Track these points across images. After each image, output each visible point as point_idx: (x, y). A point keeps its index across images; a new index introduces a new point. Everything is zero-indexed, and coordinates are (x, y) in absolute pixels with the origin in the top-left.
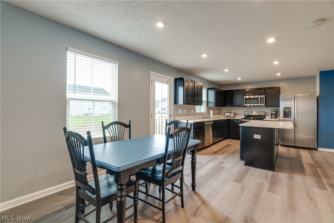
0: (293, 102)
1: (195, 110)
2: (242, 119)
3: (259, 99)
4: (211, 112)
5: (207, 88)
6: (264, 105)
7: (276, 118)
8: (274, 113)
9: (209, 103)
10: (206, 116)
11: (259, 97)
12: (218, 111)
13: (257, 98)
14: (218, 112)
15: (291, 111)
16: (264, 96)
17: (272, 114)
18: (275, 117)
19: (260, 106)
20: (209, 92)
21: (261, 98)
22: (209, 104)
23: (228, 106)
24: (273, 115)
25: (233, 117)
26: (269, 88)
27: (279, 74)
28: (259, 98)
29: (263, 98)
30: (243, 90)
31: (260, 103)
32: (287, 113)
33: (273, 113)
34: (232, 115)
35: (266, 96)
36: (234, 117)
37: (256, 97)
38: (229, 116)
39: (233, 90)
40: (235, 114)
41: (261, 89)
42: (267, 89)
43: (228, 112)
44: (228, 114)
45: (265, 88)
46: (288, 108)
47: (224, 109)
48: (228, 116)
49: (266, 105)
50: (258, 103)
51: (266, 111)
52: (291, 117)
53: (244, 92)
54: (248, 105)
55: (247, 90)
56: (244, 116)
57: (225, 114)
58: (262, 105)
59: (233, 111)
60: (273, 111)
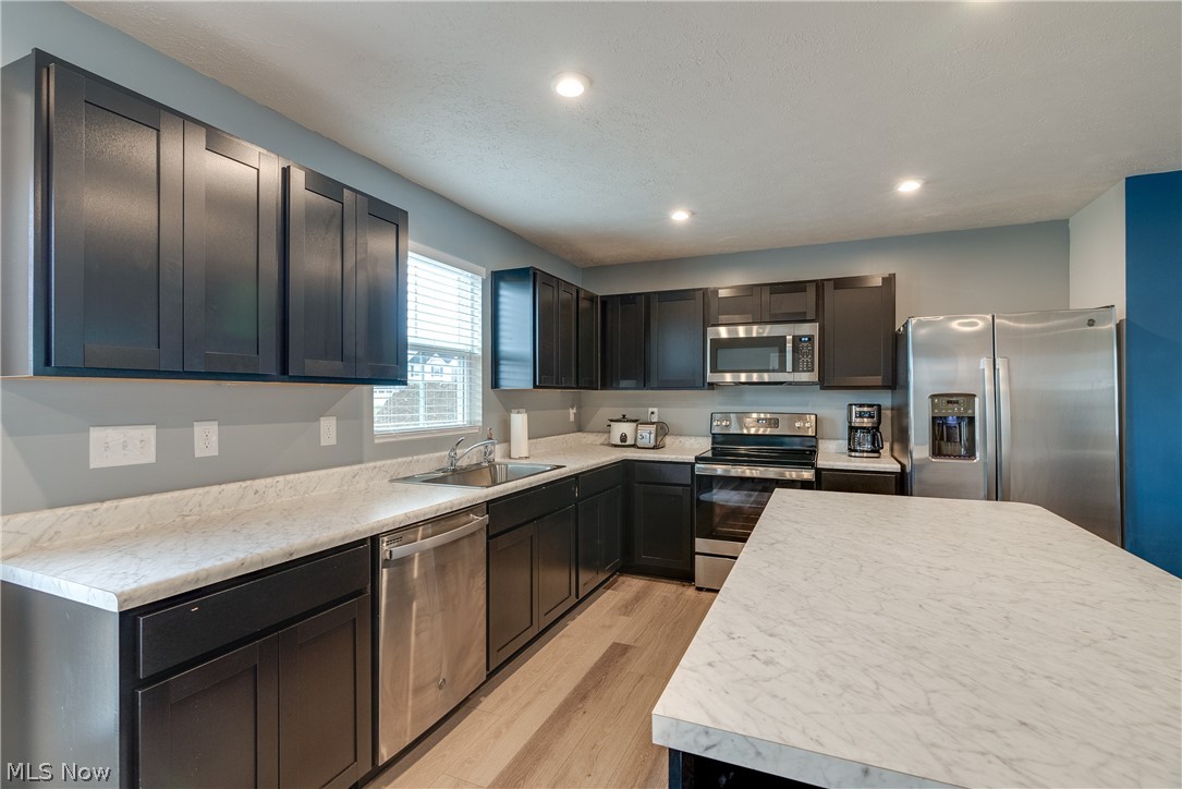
0: (985, 364)
1: (363, 414)
2: (699, 459)
3: (789, 346)
4: (519, 422)
5: (485, 272)
6: (813, 377)
7: (878, 452)
8: (867, 422)
9: (504, 368)
10: (468, 456)
11: (787, 331)
12: (572, 412)
13: (779, 342)
14: (572, 418)
15: (971, 420)
16: (809, 329)
17: (852, 429)
18: (868, 446)
19: (790, 383)
20: (502, 300)
21: (797, 340)
22: (503, 375)
23: (623, 383)
24: (860, 435)
25: (652, 443)
26: (841, 283)
27: (909, 187)
28: (789, 338)
29: (811, 338)
30: (704, 291)
31: (795, 370)
32: (949, 428)
33: (857, 422)
34: (647, 434)
35: (822, 330)
36: (655, 447)
37: (768, 331)
38: (630, 443)
39: (648, 295)
40: (663, 430)
41: (797, 287)
42: (829, 288)
43: (624, 419)
44: (626, 428)
45: (819, 285)
46: (951, 399)
47: (606, 403)
48: (624, 438)
49: (825, 384)
50: (782, 369)
51: (820, 412)
52: (971, 454)
53: (706, 307)
54: (728, 377)
55: (723, 293)
56: (710, 439)
57: (608, 430)
58: (804, 377)
59: (651, 410)
60: (861, 415)
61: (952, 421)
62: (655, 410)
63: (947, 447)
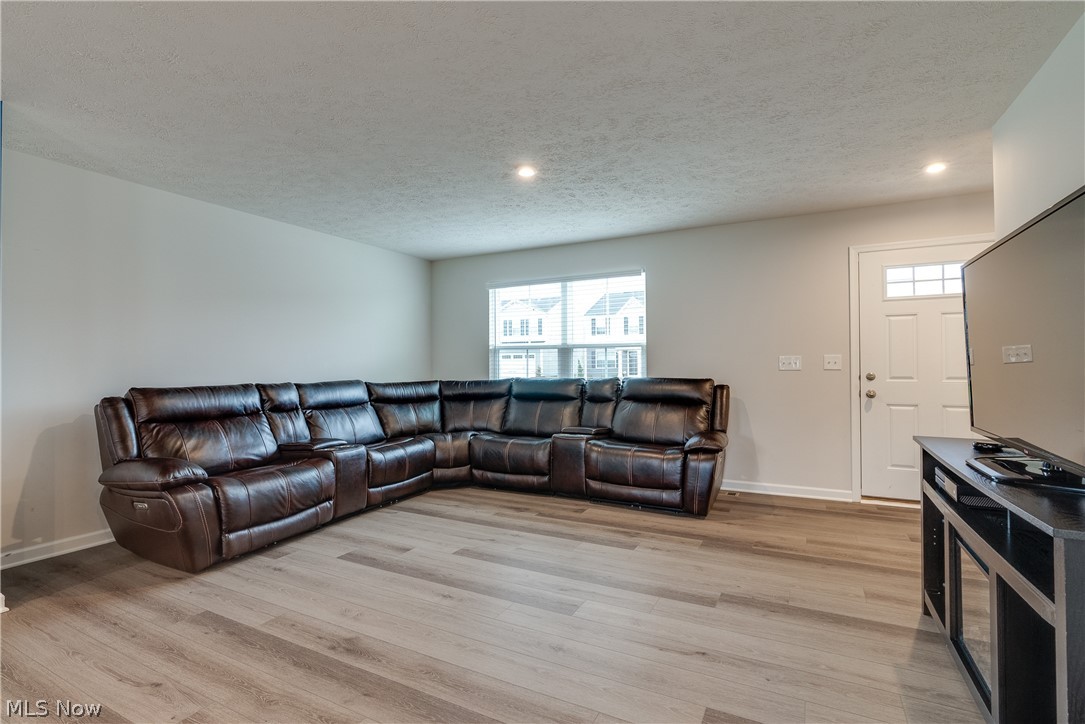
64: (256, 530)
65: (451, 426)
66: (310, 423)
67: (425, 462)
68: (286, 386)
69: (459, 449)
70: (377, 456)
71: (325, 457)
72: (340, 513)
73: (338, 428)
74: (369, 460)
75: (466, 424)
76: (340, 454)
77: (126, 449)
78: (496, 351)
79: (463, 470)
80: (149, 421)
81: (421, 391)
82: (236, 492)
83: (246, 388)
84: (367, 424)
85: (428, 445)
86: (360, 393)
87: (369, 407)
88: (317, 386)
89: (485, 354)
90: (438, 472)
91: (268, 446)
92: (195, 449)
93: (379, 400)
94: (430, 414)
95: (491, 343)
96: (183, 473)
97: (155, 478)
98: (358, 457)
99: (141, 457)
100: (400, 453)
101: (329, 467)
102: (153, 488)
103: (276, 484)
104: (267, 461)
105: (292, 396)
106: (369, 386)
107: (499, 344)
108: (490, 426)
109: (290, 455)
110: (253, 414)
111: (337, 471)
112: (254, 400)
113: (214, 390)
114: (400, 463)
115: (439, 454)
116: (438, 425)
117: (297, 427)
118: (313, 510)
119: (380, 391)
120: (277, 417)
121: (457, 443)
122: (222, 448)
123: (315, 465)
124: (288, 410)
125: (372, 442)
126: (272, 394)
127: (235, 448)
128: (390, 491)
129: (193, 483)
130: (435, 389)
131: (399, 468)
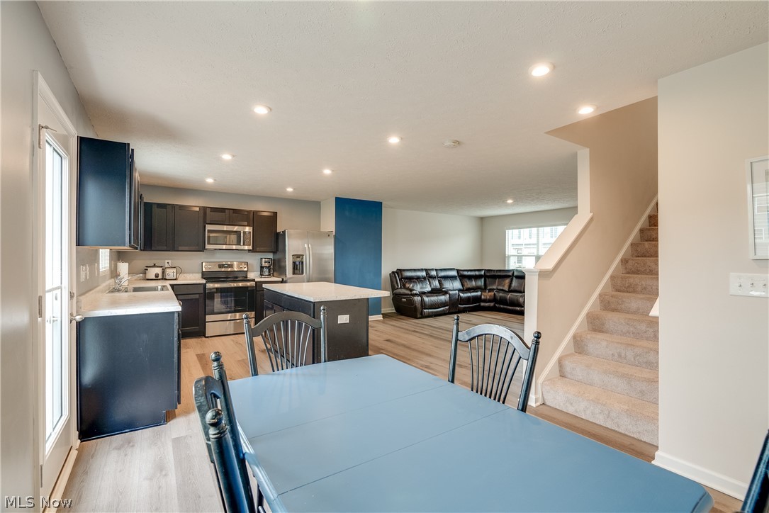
0: (306, 246)
3: (242, 235)
4: (124, 267)
6: (250, 248)
7: (270, 275)
8: (267, 265)
11: (241, 229)
13: (238, 233)
15: (302, 262)
16: (250, 229)
17: (262, 267)
19: (242, 250)
24: (265, 269)
25: (175, 277)
27: (290, 190)
28: (242, 232)
29: (250, 233)
31: (244, 244)
32: (297, 265)
33: (264, 264)
34: (171, 273)
35: (253, 230)
36: (176, 279)
37: (236, 228)
38: (160, 277)
40: (180, 271)
42: (256, 214)
43: (154, 266)
44: (159, 271)
45: (253, 212)
46: (298, 256)
48: (157, 276)
49: (253, 251)
50: (239, 243)
51: (249, 262)
52: (303, 273)
53: (205, 215)
56: (200, 274)
57: (144, 272)
58: (246, 248)
59: (167, 261)
60: (266, 262)
61: (297, 263)
62: (170, 261)
63: (296, 272)
64: (430, 310)
65: (488, 288)
66: (440, 283)
67: (478, 299)
68: (433, 269)
69: (490, 296)
70: (461, 295)
71: (446, 293)
72: (451, 311)
73: (448, 285)
74: (459, 295)
75: (495, 287)
76: (451, 292)
77: (398, 285)
78: (509, 257)
79: (492, 304)
80: (402, 278)
81: (477, 273)
82: (426, 299)
83: (422, 270)
84: (457, 284)
85: (479, 293)
86: (454, 273)
87: (458, 279)
88: (441, 270)
89: (504, 258)
90: (482, 304)
91: (428, 289)
92: (413, 286)
93: (462, 276)
94: (481, 283)
95: (507, 253)
96: (414, 292)
97: (408, 292)
98: (456, 294)
99: (401, 288)
100: (469, 295)
101: (448, 296)
102: (408, 295)
103: (434, 299)
104: (429, 292)
105: (434, 273)
106: (458, 271)
107: (510, 254)
108: (504, 289)
109: (435, 292)
110: (424, 278)
111: (450, 297)
112: (424, 274)
113: (415, 270)
114: (469, 298)
115: (483, 297)
116: (483, 287)
117: (436, 284)
118: (443, 308)
119: (462, 272)
120: (430, 279)
121: (490, 294)
122: (418, 288)
123: (444, 295)
124: (433, 277)
125: (460, 290)
126: (429, 272)
127: (421, 288)
128: (465, 307)
129: (416, 295)
130: (483, 273)
131: (468, 300)
